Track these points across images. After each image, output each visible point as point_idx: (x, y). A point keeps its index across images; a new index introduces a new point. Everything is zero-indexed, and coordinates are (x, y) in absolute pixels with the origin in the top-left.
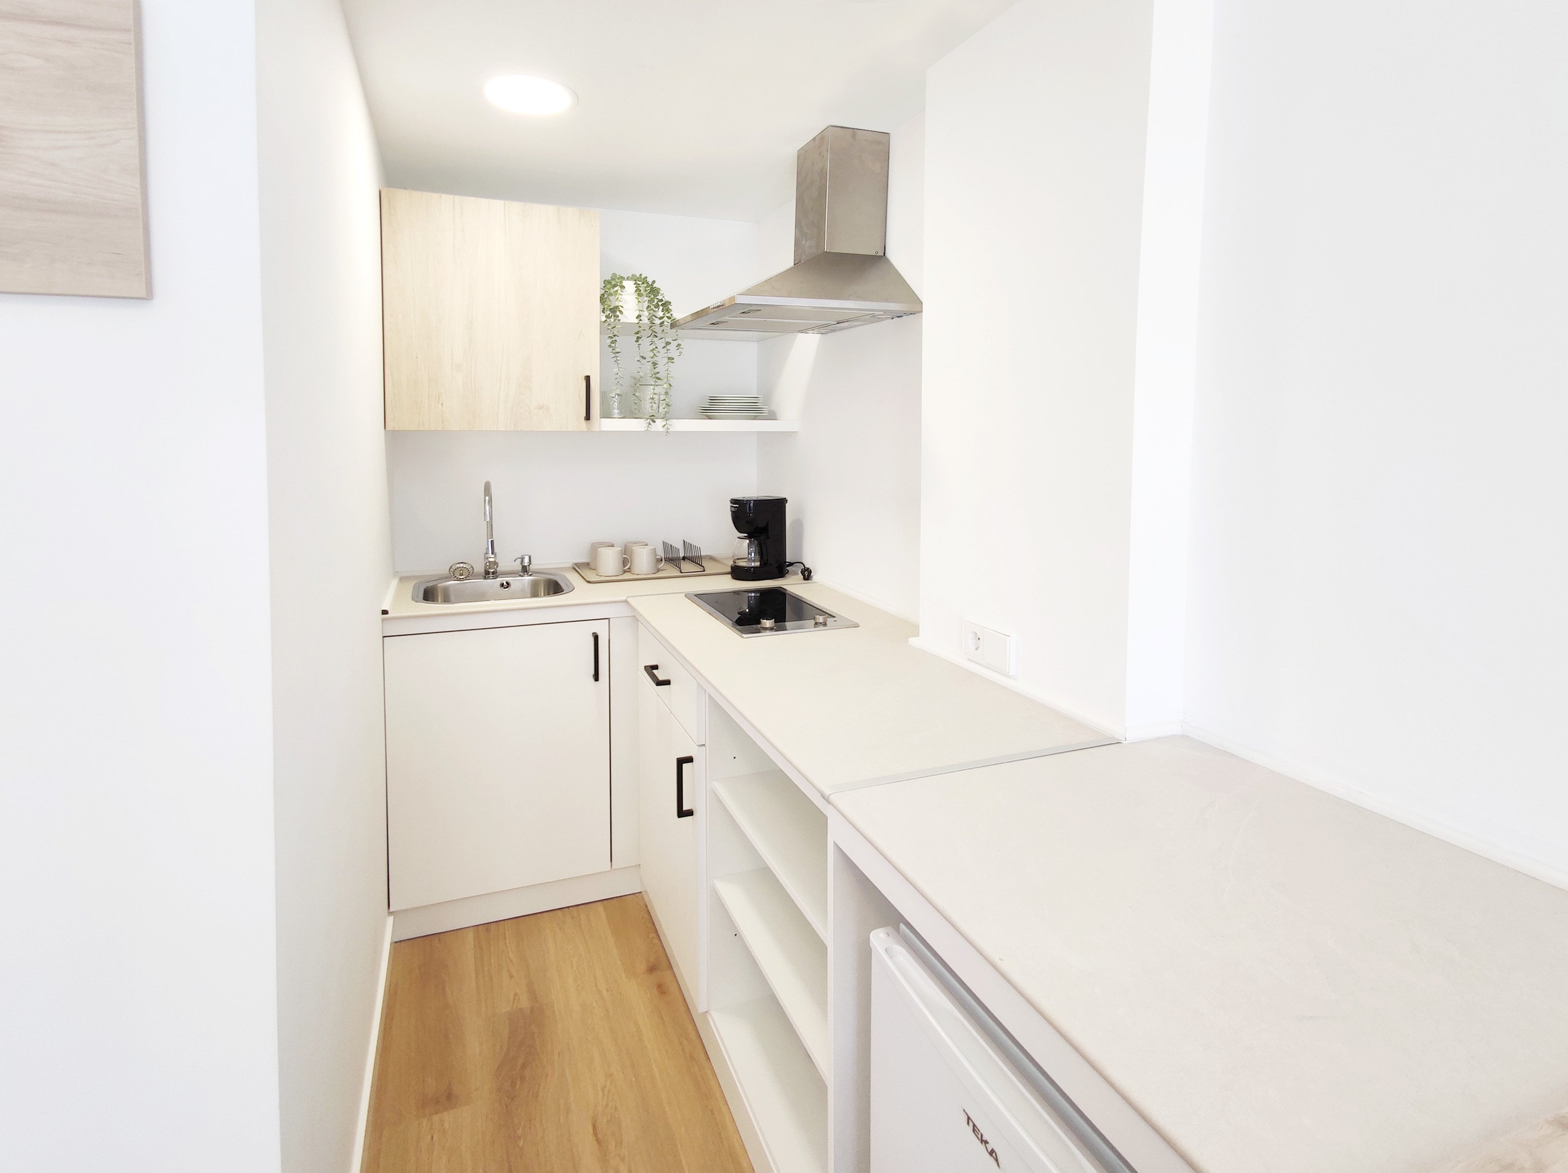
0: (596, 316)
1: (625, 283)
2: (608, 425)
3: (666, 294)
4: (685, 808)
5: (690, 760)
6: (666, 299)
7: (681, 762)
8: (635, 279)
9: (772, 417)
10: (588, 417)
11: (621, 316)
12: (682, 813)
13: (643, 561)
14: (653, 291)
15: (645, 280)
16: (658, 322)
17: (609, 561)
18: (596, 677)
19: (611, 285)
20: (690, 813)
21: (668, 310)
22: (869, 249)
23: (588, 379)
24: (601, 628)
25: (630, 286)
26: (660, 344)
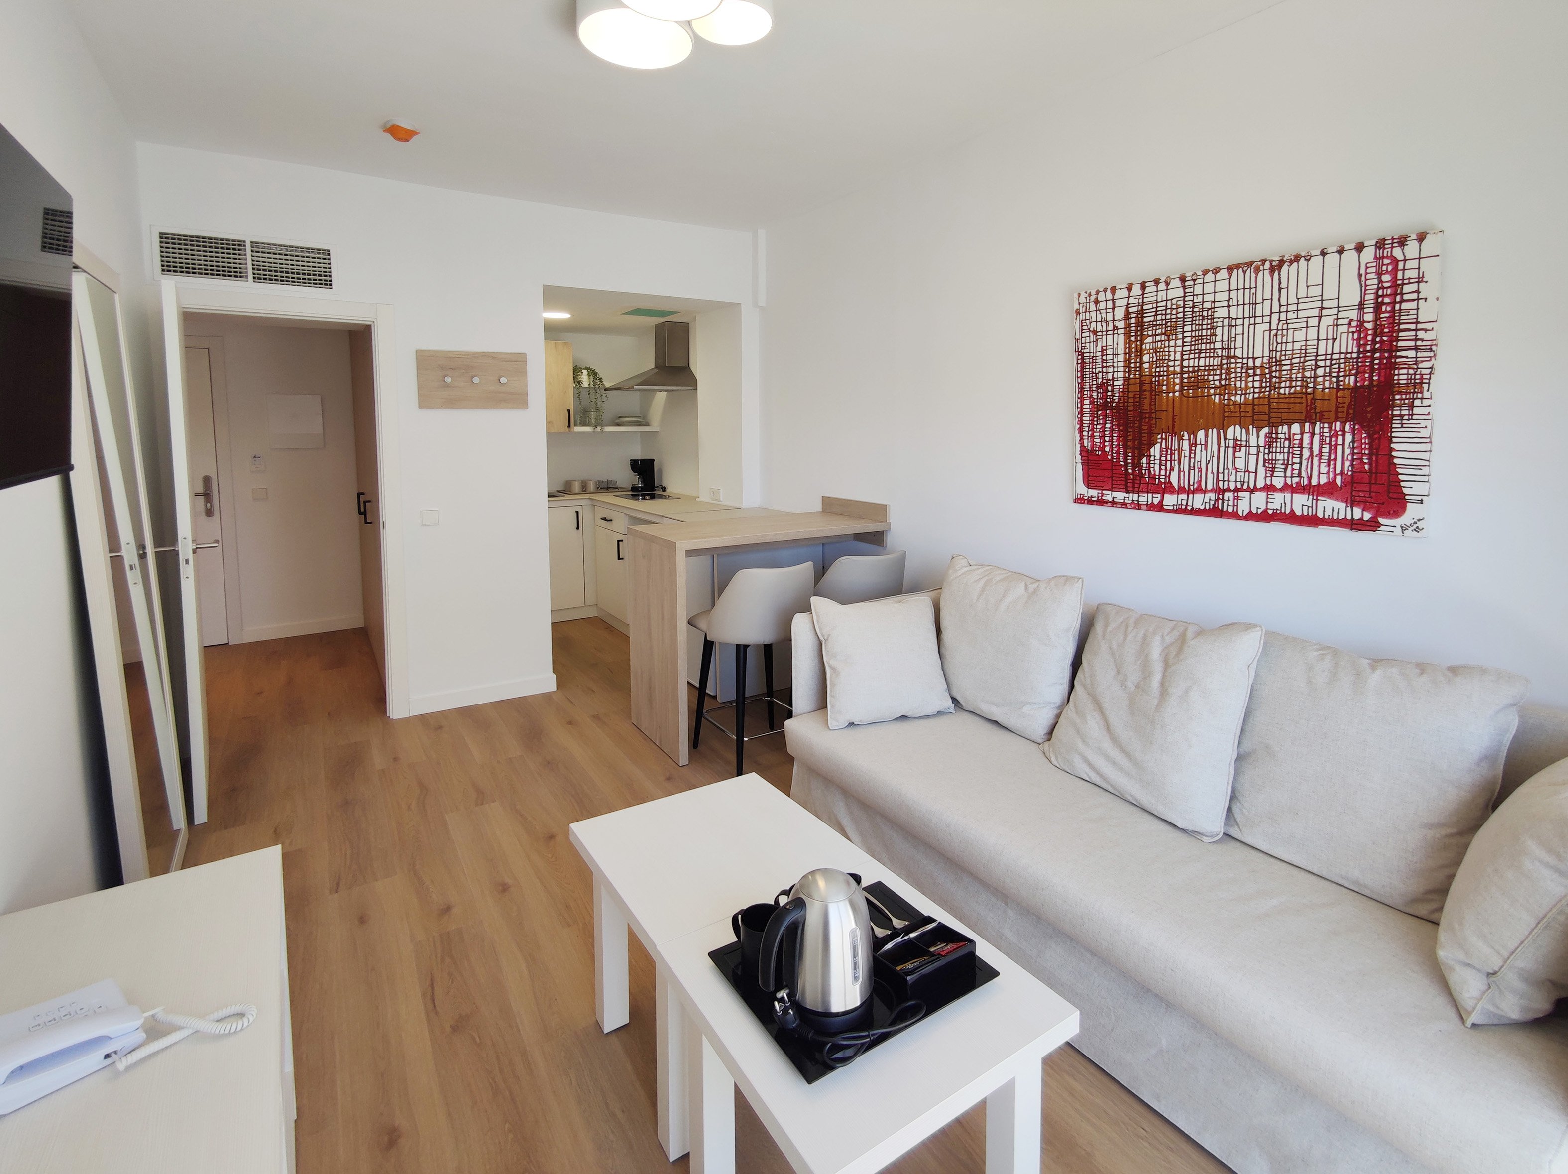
0: (572, 384)
1: (583, 371)
2: (578, 429)
3: (601, 374)
4: (621, 557)
5: (622, 541)
6: (601, 377)
7: (618, 541)
8: (587, 369)
9: (647, 424)
10: (569, 426)
11: (582, 385)
12: (619, 558)
13: (591, 487)
14: (595, 374)
15: (591, 370)
16: (597, 386)
17: (577, 487)
18: (578, 528)
19: (577, 371)
20: (622, 559)
21: (602, 382)
22: (681, 364)
23: (569, 411)
24: (579, 509)
25: (585, 372)
26: (598, 396)
